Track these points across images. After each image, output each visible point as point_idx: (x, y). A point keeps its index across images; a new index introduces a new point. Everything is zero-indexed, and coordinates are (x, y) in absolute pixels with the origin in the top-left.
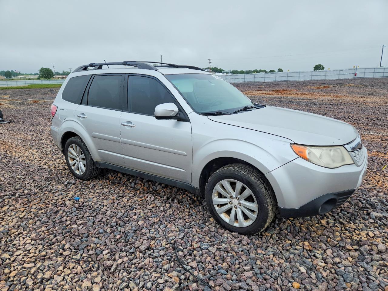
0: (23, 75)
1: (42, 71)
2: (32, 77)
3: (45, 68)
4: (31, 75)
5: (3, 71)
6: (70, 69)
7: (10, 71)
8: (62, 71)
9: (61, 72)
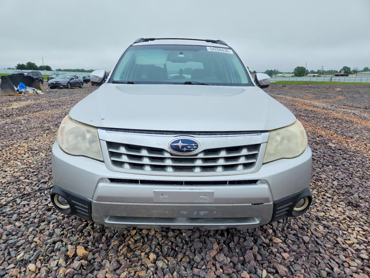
0: (281, 73)
1: (296, 70)
2: (288, 75)
3: (300, 67)
4: (288, 73)
5: (268, 70)
6: (322, 67)
7: (273, 70)
8: (318, 70)
9: (316, 71)
